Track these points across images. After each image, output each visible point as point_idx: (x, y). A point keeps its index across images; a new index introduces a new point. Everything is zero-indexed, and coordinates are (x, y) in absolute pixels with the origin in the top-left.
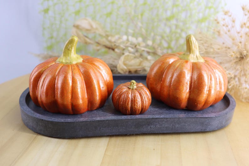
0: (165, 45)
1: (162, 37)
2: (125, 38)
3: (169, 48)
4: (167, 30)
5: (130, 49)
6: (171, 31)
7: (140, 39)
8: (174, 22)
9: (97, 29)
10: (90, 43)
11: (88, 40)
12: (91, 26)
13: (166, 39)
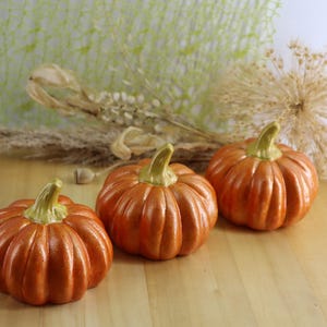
0: (178, 93)
1: (172, 80)
2: (117, 96)
3: (184, 97)
4: (182, 70)
5: (126, 115)
6: (187, 71)
7: (141, 98)
8: (191, 57)
9: (71, 83)
10: (58, 107)
11: (57, 103)
12: (63, 79)
13: (179, 83)
